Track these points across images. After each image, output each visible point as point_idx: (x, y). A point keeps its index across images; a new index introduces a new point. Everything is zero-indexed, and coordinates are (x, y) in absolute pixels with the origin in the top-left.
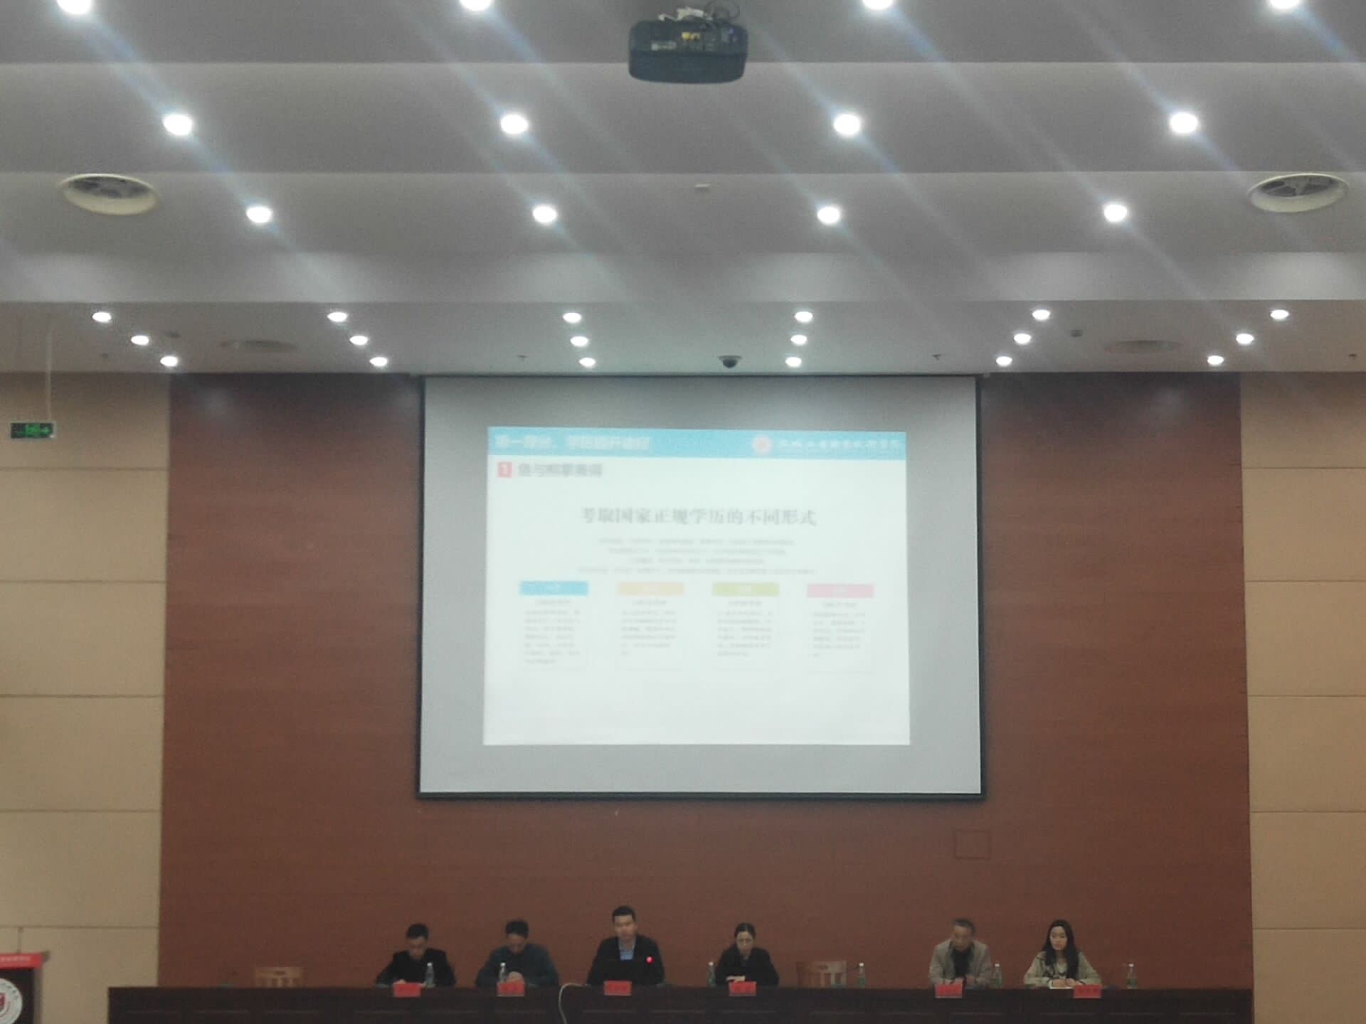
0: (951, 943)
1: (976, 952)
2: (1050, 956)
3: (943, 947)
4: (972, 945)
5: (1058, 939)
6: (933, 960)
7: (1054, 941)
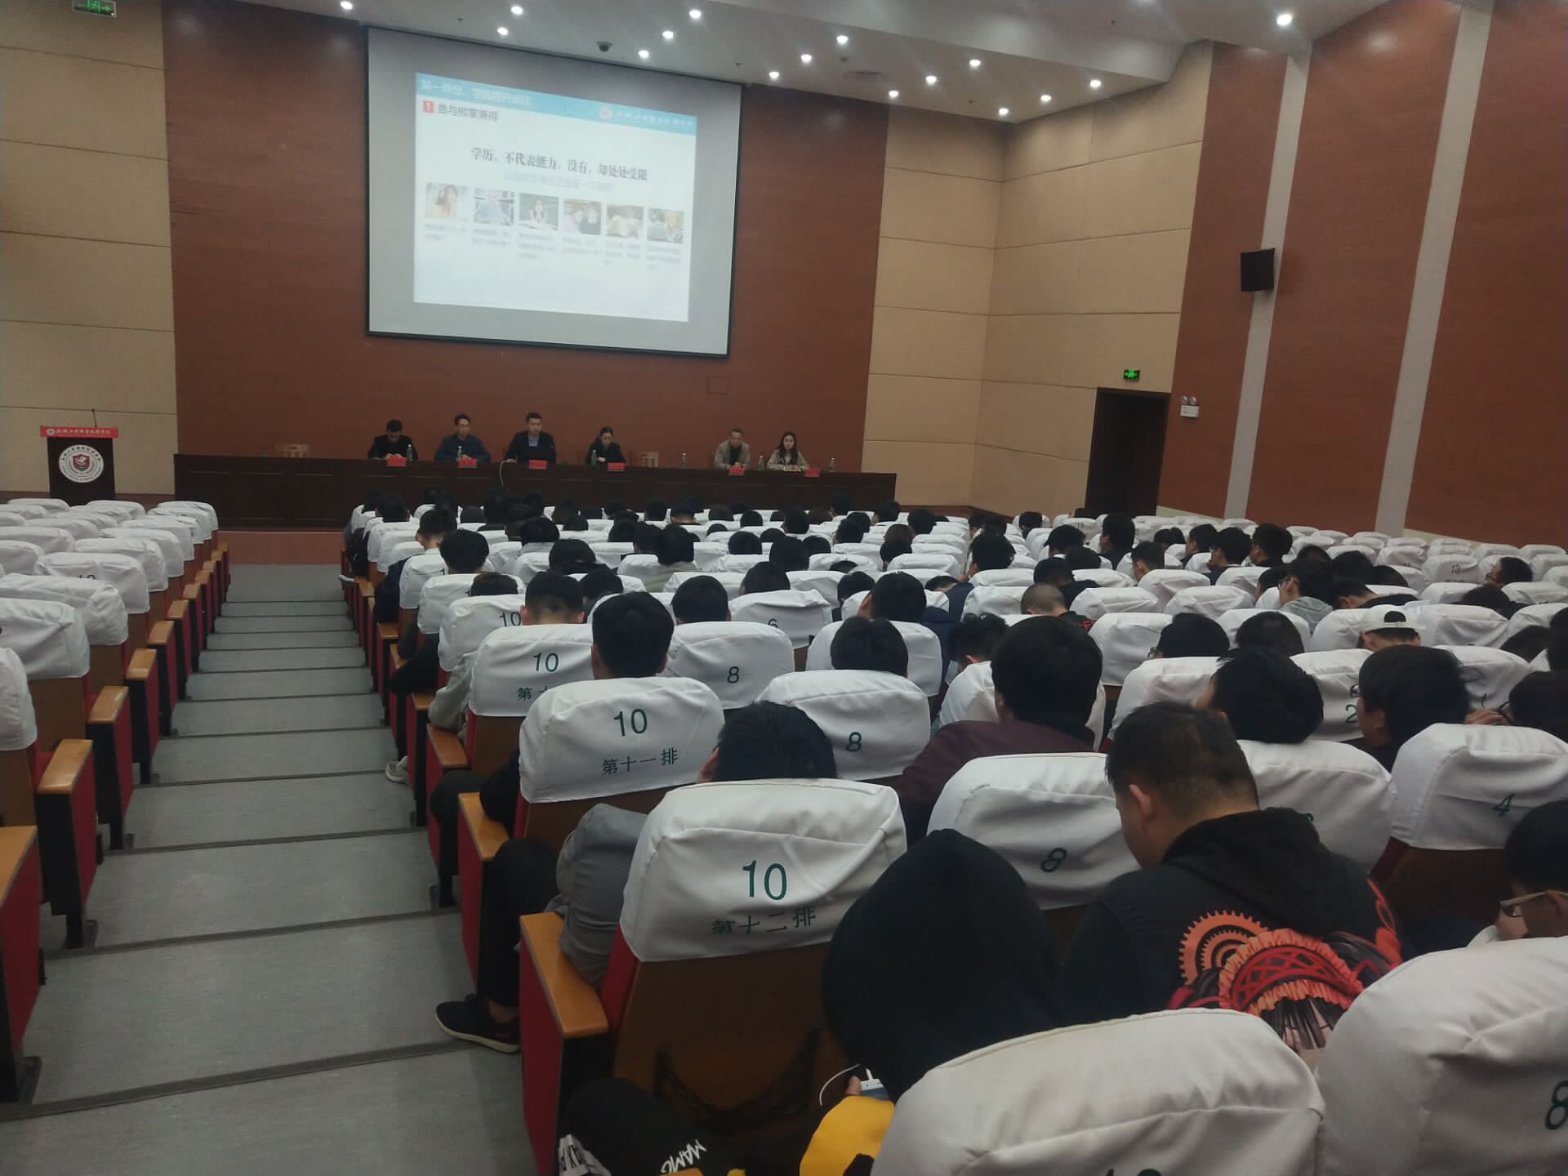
0: (729, 443)
1: (743, 448)
2: (782, 451)
3: (724, 445)
4: (741, 445)
5: (789, 443)
6: (717, 452)
7: (785, 443)
